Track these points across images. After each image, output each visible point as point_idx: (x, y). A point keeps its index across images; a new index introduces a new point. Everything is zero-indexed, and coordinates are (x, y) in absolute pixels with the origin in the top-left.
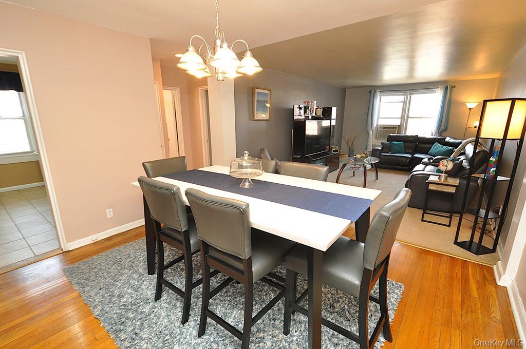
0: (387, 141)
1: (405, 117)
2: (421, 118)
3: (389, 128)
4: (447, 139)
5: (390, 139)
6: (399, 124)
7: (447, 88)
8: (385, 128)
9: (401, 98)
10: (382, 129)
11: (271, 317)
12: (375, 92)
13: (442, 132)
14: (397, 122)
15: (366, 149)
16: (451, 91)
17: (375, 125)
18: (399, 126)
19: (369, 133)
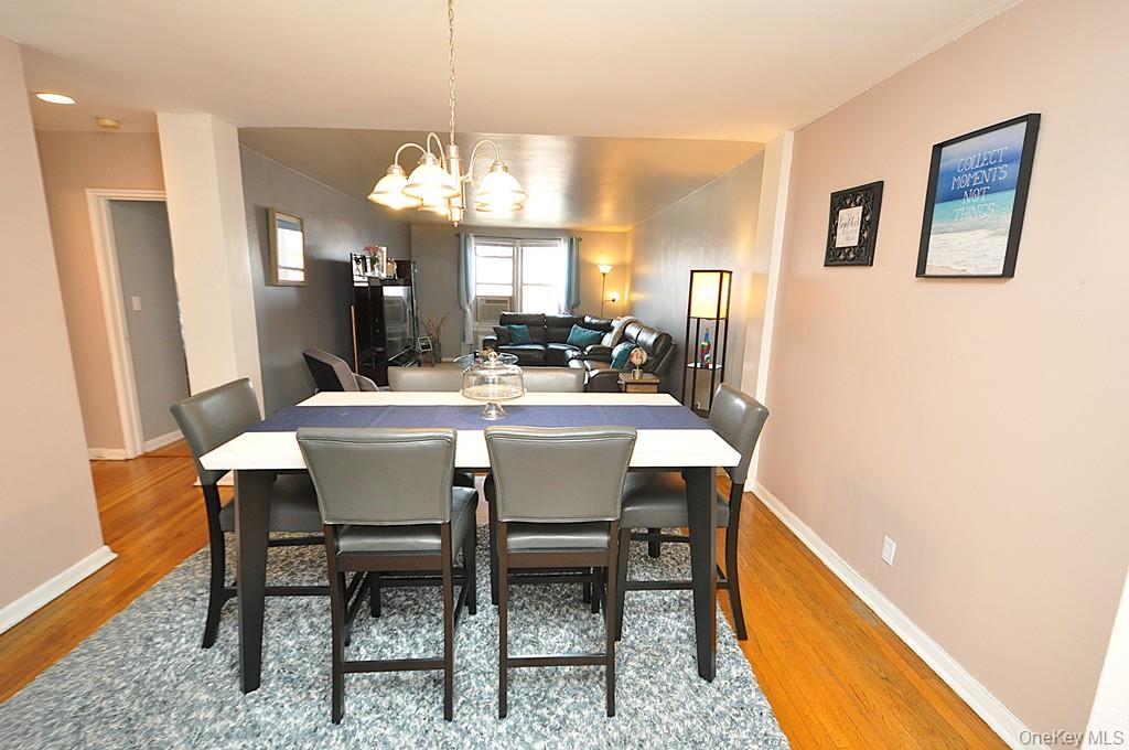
0: (501, 324)
1: (517, 283)
2: (540, 285)
3: (495, 302)
4: (587, 319)
5: (505, 320)
6: (511, 295)
7: (572, 240)
8: (489, 300)
9: (508, 251)
10: (484, 303)
11: (577, 631)
12: (466, 236)
13: (573, 307)
14: (507, 292)
15: (464, 340)
16: (578, 246)
17: (473, 297)
18: (511, 298)
19: (465, 312)
